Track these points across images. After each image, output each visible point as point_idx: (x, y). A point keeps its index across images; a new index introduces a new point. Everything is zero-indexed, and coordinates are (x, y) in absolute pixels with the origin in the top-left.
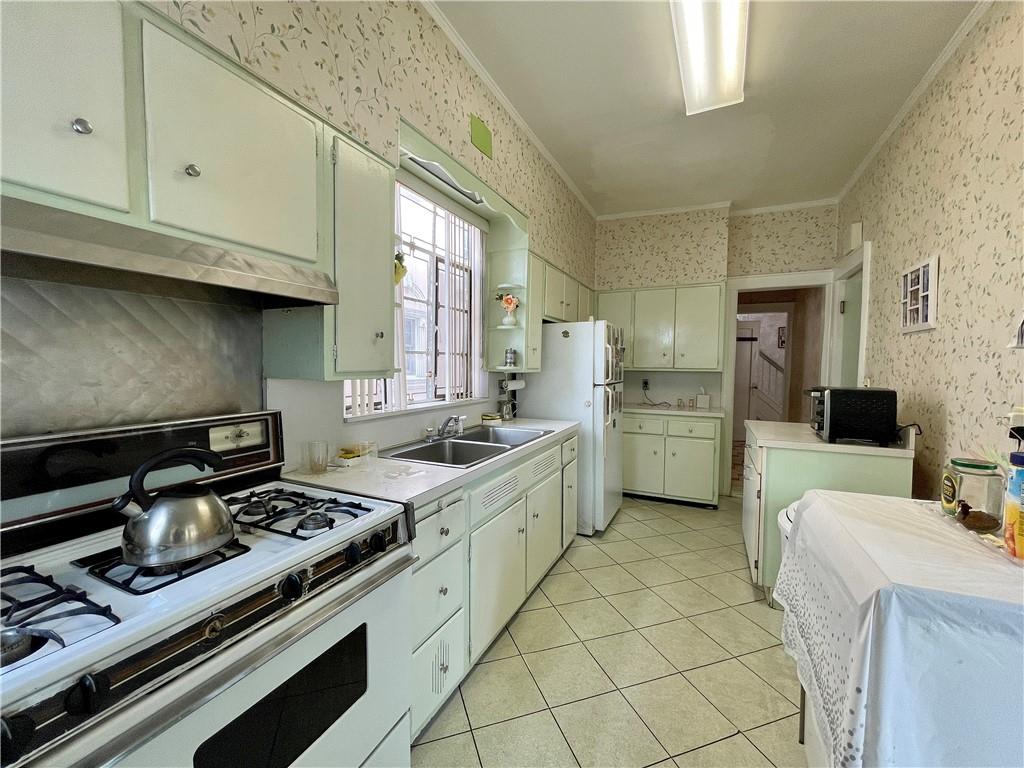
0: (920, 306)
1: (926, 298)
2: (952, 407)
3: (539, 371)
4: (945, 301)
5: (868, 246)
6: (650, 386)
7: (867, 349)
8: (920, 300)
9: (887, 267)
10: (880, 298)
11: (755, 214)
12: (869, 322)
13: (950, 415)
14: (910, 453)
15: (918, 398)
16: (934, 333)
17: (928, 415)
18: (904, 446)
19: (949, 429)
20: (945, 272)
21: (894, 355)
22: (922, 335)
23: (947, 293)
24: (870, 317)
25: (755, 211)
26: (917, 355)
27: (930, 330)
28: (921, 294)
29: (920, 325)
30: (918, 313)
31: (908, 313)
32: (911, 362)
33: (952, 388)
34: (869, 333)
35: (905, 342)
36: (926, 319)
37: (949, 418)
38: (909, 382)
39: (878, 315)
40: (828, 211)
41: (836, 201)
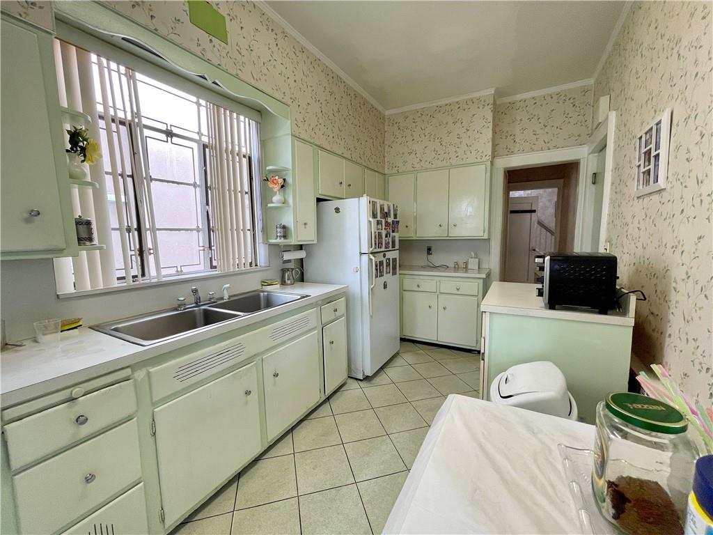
0: (652, 167)
1: (657, 156)
2: (677, 273)
3: (315, 242)
4: (676, 157)
5: (613, 117)
6: (433, 251)
7: (609, 215)
8: (652, 160)
9: (627, 133)
10: (620, 166)
11: (520, 99)
12: (611, 189)
13: (675, 282)
14: (630, 321)
15: (647, 262)
16: (664, 193)
17: (654, 281)
18: (624, 313)
19: (673, 297)
20: (678, 125)
21: (629, 220)
22: (653, 197)
23: (678, 148)
24: (613, 184)
25: (519, 97)
26: (648, 218)
27: (660, 191)
28: (653, 153)
29: (652, 187)
30: (649, 175)
31: (642, 175)
32: (642, 226)
33: (678, 253)
34: (611, 199)
35: (638, 205)
36: (656, 180)
37: (674, 285)
38: (640, 245)
39: (619, 182)
40: (585, 91)
41: (591, 81)
